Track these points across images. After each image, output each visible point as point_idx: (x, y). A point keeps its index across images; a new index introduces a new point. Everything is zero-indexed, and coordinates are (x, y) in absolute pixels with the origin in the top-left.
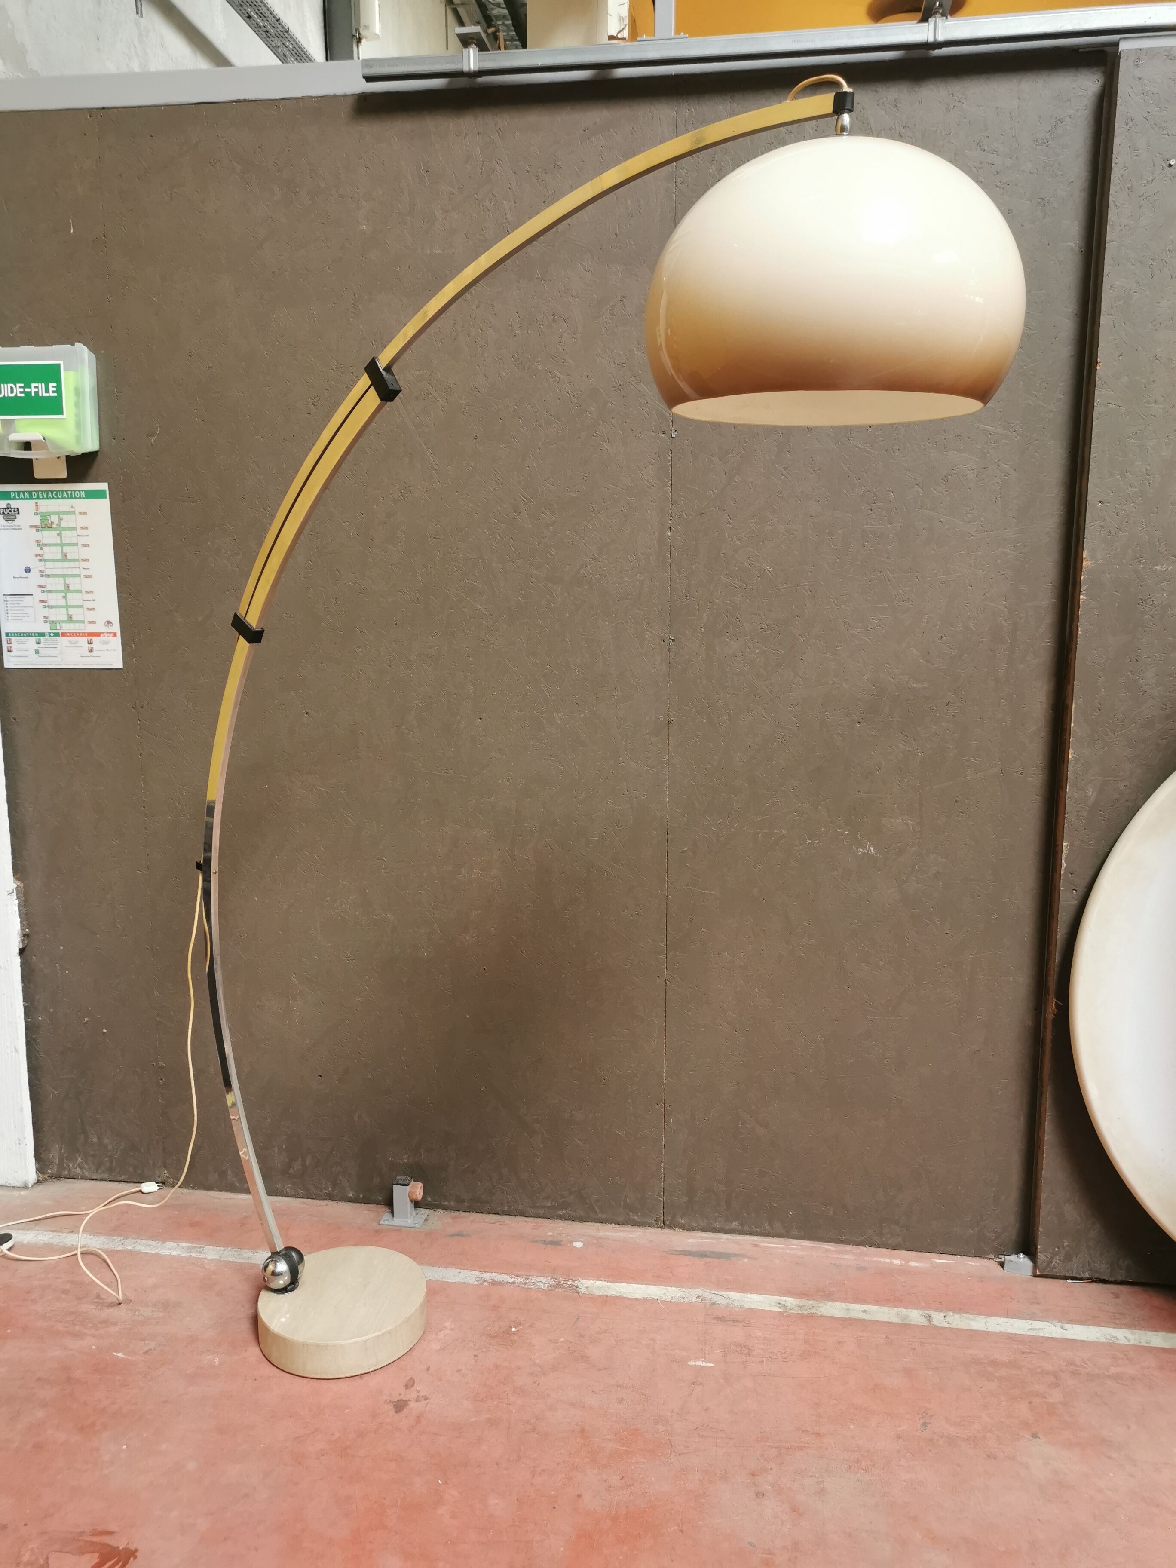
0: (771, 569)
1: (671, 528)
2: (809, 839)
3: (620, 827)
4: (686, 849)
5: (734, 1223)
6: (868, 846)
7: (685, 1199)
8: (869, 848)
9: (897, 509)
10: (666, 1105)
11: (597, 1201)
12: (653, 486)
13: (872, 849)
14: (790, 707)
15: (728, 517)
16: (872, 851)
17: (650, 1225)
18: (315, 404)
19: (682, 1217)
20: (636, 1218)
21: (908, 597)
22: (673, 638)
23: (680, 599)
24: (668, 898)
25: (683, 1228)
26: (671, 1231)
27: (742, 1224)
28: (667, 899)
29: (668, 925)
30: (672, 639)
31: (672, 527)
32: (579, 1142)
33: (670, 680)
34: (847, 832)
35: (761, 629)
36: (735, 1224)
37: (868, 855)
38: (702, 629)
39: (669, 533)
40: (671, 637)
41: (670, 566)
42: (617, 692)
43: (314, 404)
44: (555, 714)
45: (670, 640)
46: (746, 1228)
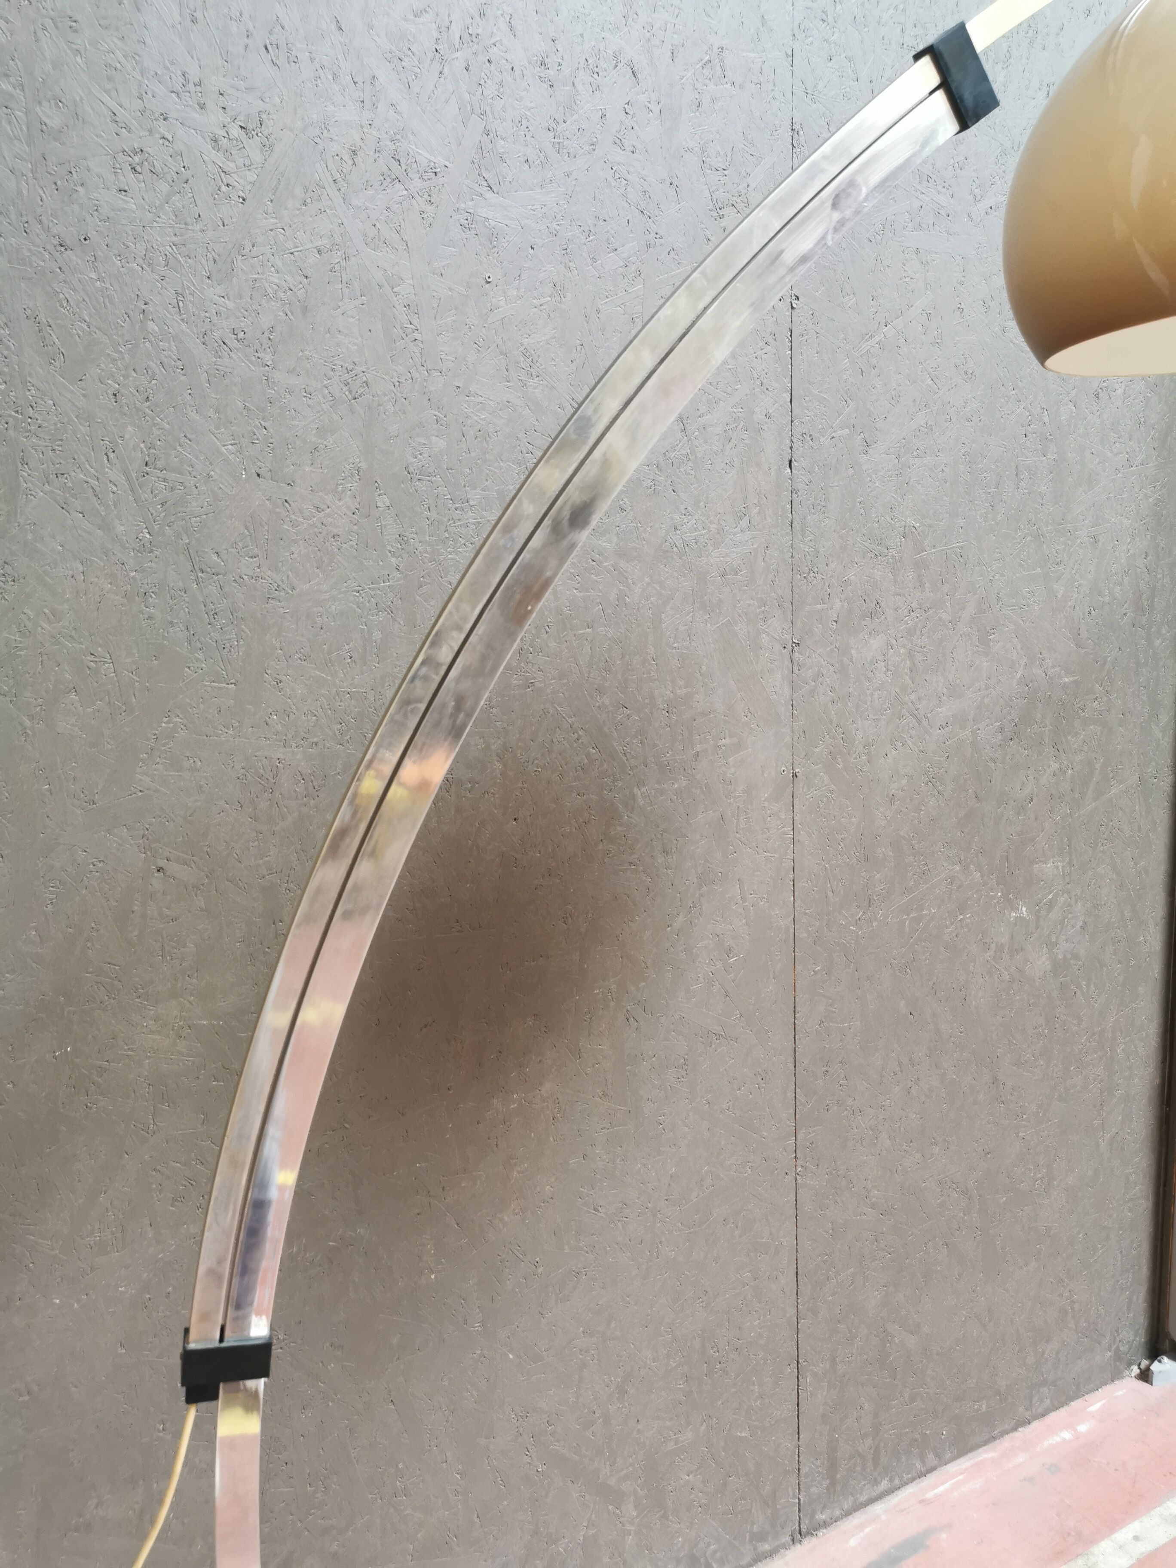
0: (918, 524)
1: (790, 462)
2: (961, 914)
3: (733, 958)
4: (819, 968)
5: (882, 1484)
6: (1020, 907)
7: (825, 1483)
8: (1021, 909)
9: (1051, 435)
10: (800, 1361)
11: (715, 1552)
12: (767, 389)
13: (1024, 909)
14: (940, 729)
15: (866, 444)
16: (1025, 913)
17: (785, 1547)
18: (138, 169)
19: (823, 1510)
20: (767, 1547)
21: (1060, 559)
22: (797, 642)
23: (805, 577)
24: (797, 1049)
25: (825, 1524)
26: (814, 1540)
27: (891, 1480)
28: (795, 1051)
29: (798, 1090)
30: (794, 643)
31: (793, 459)
32: (687, 1478)
33: (794, 708)
34: (999, 894)
35: (906, 616)
36: (885, 1484)
37: (1019, 919)
38: (834, 623)
39: (789, 470)
40: (794, 640)
41: (792, 523)
42: (724, 739)
43: (134, 169)
44: (636, 790)
45: (794, 645)
46: (897, 1482)
